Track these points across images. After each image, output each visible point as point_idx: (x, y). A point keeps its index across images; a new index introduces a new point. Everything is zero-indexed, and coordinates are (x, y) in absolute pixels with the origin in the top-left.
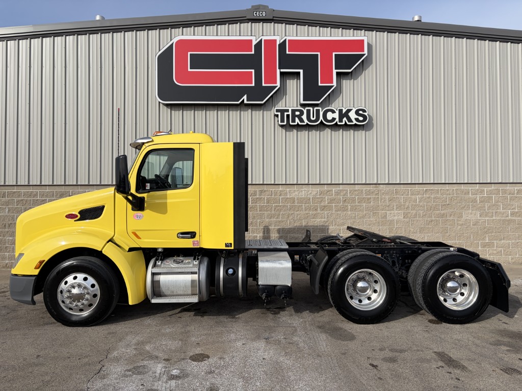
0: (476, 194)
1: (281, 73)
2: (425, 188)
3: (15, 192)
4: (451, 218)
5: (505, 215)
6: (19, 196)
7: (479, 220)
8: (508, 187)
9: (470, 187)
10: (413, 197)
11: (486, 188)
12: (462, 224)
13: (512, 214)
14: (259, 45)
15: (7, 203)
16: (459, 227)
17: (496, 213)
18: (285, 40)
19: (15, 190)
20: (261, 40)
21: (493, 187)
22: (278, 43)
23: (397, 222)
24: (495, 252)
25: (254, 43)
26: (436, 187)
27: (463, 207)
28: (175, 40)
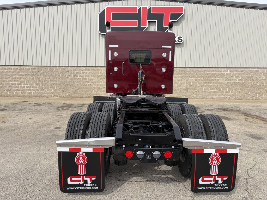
0: (225, 72)
1: (148, 21)
2: (204, 69)
3: (45, 69)
4: (214, 81)
5: (236, 80)
6: (47, 70)
7: (225, 82)
8: (238, 69)
9: (222, 69)
10: (200, 73)
11: (229, 70)
12: (218, 84)
13: (239, 80)
14: (140, 9)
15: (43, 73)
16: (217, 85)
17: (232, 79)
18: (150, 7)
19: (46, 68)
20: (141, 7)
21: (232, 69)
22: (147, 9)
23: (193, 82)
24: (230, 95)
25: (138, 8)
26: (209, 69)
27: (219, 77)
28: (106, 8)
